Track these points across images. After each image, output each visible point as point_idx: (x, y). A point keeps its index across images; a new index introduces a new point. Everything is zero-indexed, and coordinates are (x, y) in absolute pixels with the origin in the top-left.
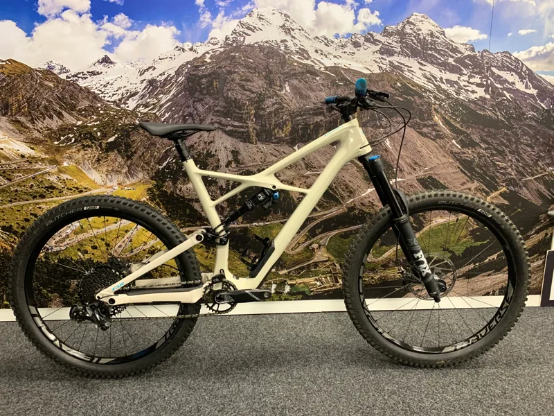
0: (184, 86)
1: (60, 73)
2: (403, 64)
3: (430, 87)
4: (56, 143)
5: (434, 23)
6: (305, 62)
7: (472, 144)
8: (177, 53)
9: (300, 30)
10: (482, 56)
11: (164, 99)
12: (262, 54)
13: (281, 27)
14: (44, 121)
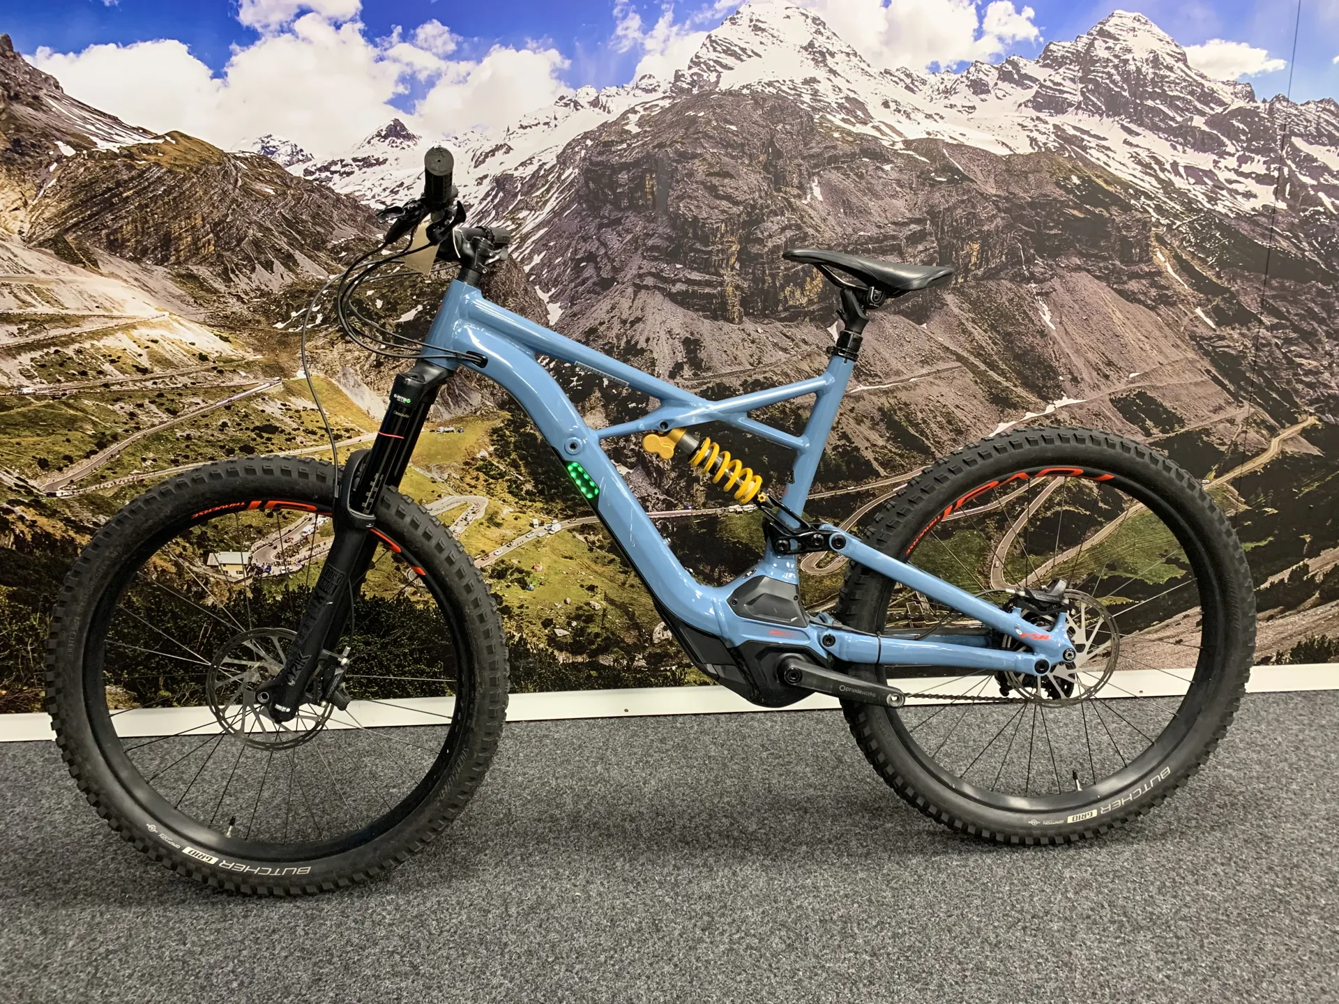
0: (577, 191)
1: (290, 164)
2: (1087, 133)
3: (1149, 184)
4: (280, 325)
5: (1162, 34)
6: (859, 129)
7: (1243, 318)
8: (561, 111)
9: (848, 54)
10: (1271, 111)
11: (530, 220)
12: (760, 112)
13: (806, 49)
14: (253, 276)
